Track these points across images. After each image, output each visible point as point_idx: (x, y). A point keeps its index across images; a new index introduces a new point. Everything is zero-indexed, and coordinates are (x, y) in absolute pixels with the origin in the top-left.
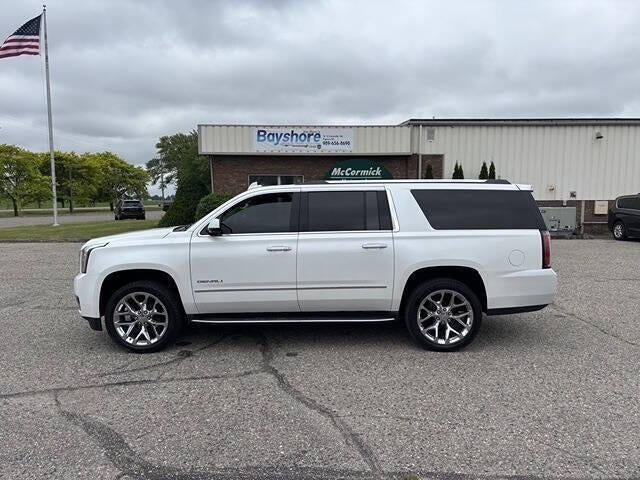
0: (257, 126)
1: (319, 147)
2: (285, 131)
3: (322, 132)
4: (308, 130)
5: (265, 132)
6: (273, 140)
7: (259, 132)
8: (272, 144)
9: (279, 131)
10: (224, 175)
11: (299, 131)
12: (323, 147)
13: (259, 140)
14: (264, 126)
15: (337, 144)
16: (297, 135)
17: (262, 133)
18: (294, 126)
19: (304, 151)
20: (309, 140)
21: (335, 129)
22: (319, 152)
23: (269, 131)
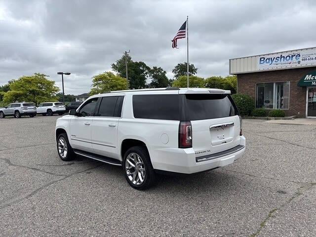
0: (260, 56)
1: (299, 62)
2: (276, 56)
3: (301, 53)
4: (292, 53)
5: (264, 58)
6: (269, 62)
7: (261, 59)
8: (268, 64)
9: (272, 56)
10: (243, 84)
11: (285, 55)
12: (302, 62)
13: (260, 63)
14: (264, 55)
15: (313, 59)
16: (284, 57)
17: (262, 59)
18: (282, 52)
19: (289, 66)
20: (292, 60)
21: (311, 50)
22: (299, 66)
23: (266, 57)
